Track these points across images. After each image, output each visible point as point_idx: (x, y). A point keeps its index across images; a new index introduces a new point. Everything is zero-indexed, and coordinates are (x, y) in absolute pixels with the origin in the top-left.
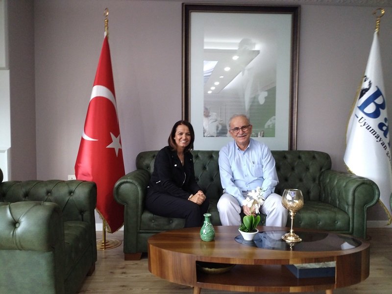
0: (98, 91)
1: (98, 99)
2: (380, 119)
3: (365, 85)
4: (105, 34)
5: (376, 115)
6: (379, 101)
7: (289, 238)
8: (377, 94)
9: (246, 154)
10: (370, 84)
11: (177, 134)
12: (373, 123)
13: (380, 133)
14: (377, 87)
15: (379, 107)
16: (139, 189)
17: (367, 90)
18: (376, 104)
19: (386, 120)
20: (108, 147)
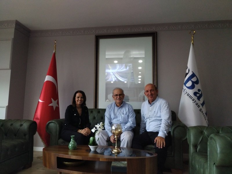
0: (48, 78)
1: (48, 82)
2: (195, 90)
4: (54, 52)
5: (192, 87)
6: (194, 79)
7: (114, 150)
8: (193, 75)
9: (120, 109)
10: (189, 70)
11: (76, 97)
12: (191, 92)
13: (195, 98)
14: (192, 72)
16: (58, 126)
17: (187, 74)
18: (192, 81)
19: (199, 90)
20: (49, 105)
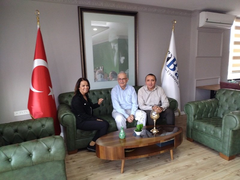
2: (176, 72)
3: (169, 56)
4: (38, 26)
5: (174, 69)
6: (175, 63)
7: (154, 131)
8: (174, 60)
10: (171, 55)
12: (173, 73)
13: (176, 77)
14: (174, 57)
15: (175, 66)
17: (170, 58)
18: (174, 65)
19: (178, 71)
20: (49, 95)
